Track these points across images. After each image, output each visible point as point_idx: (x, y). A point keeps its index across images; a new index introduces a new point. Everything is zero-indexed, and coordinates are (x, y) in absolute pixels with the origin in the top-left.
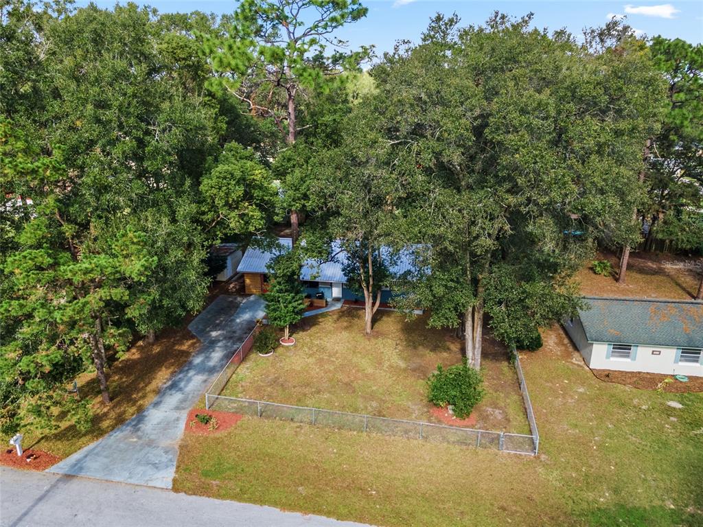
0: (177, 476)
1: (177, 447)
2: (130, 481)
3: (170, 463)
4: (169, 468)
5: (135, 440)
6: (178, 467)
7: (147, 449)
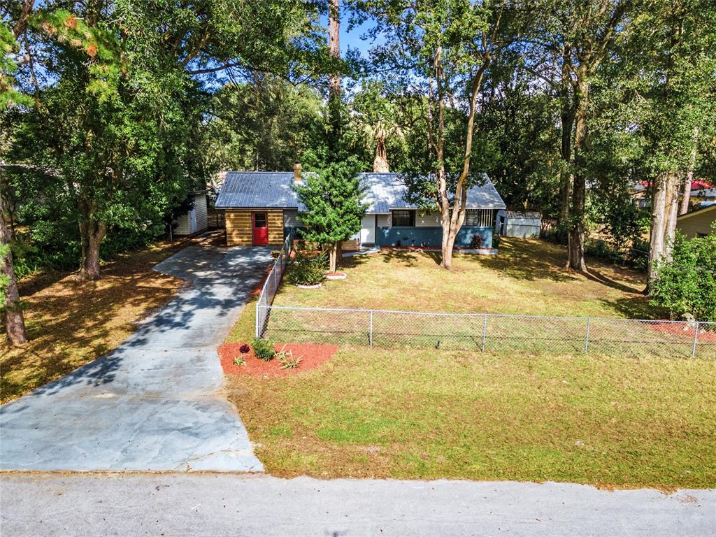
0: (260, 445)
1: (223, 399)
2: (130, 466)
3: (225, 425)
4: (229, 433)
5: (110, 395)
6: (252, 430)
7: (151, 407)
